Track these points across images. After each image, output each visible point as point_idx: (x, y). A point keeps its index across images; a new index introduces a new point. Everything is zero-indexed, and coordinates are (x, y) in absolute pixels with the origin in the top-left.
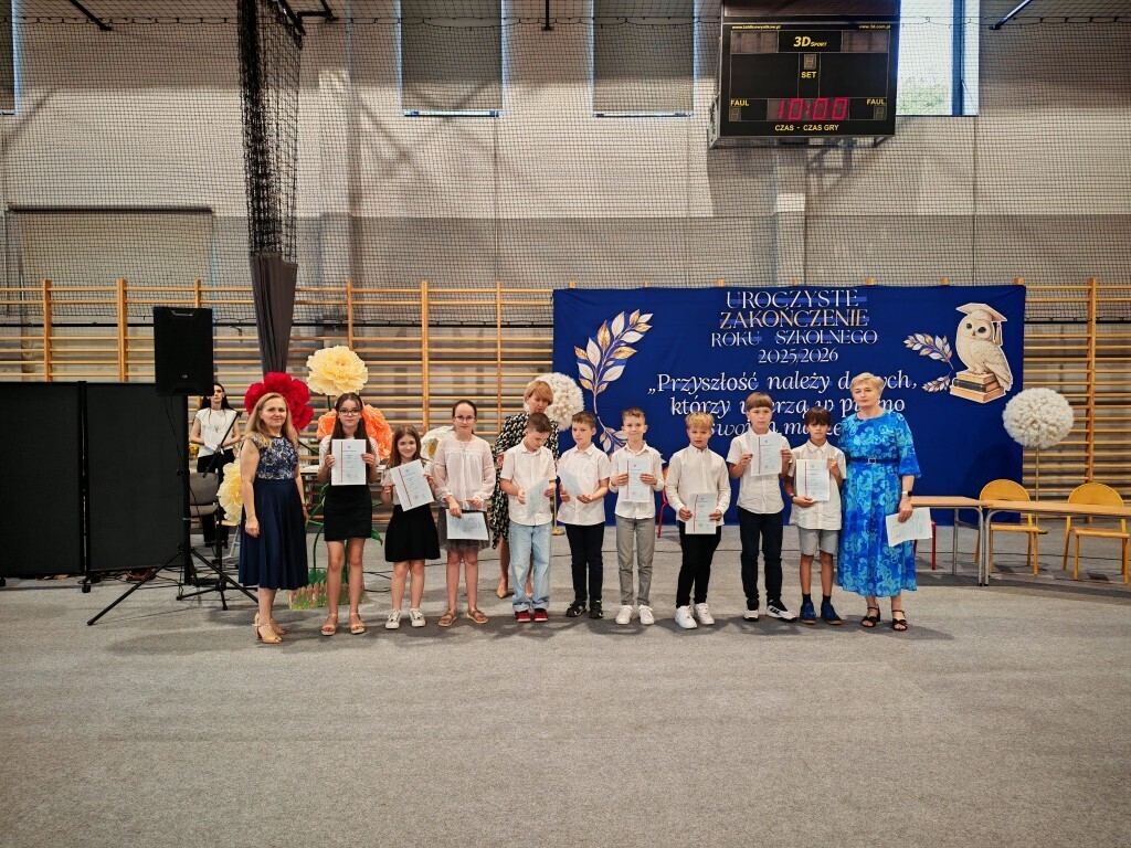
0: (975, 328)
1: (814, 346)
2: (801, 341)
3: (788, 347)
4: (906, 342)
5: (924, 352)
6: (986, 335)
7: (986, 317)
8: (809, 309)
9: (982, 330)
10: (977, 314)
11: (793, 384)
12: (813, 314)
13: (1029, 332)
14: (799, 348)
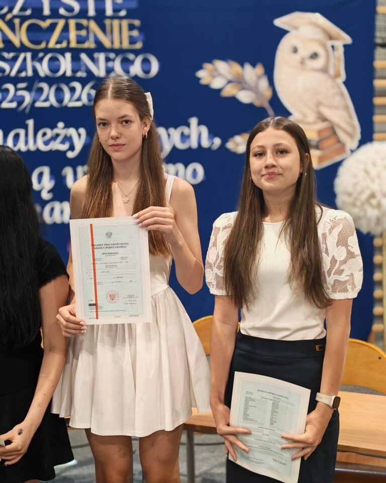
0: (304, 52)
1: (57, 81)
2: (35, 70)
3: (15, 81)
4: (201, 74)
5: (229, 91)
6: (319, 63)
7: (320, 36)
8: (44, 18)
9: (314, 56)
11: (26, 142)
12: (53, 27)
13: (383, 58)
14: (33, 82)
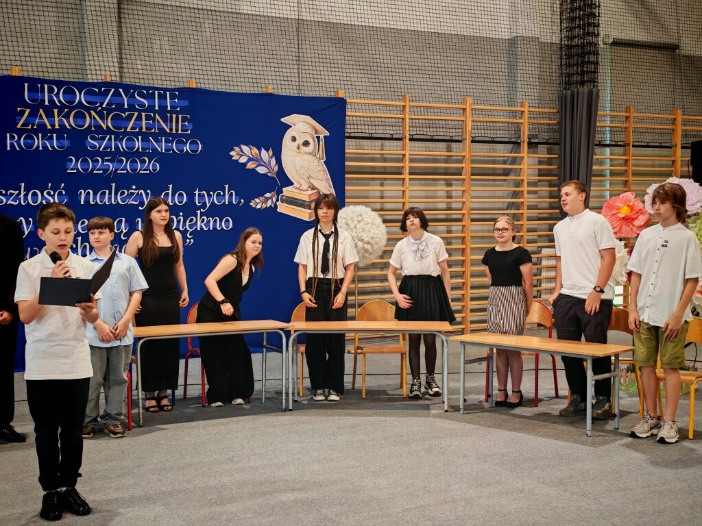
0: (300, 141)
1: (132, 155)
2: (117, 148)
3: (102, 155)
4: (232, 153)
5: (250, 166)
6: (310, 149)
7: (310, 130)
8: (124, 111)
9: (306, 144)
10: (301, 126)
11: (110, 199)
12: (129, 118)
13: (350, 147)
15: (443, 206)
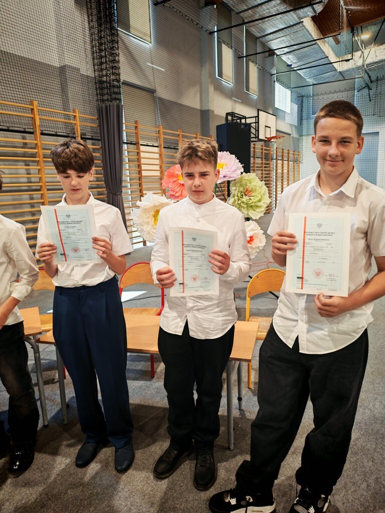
15: (25, 180)
